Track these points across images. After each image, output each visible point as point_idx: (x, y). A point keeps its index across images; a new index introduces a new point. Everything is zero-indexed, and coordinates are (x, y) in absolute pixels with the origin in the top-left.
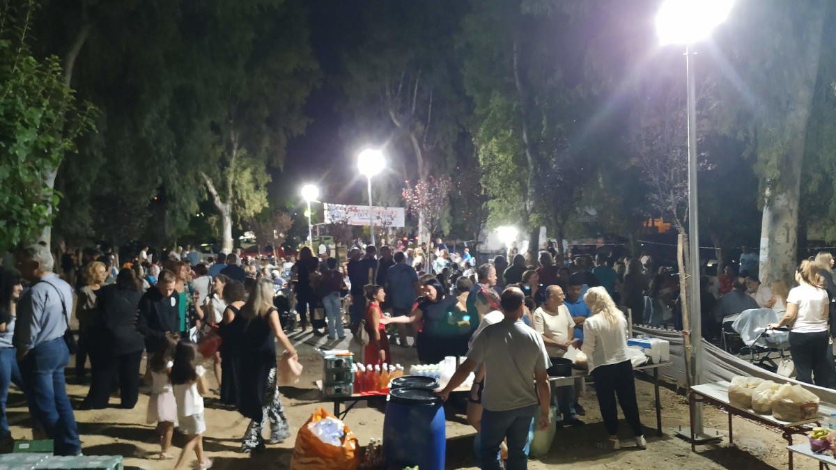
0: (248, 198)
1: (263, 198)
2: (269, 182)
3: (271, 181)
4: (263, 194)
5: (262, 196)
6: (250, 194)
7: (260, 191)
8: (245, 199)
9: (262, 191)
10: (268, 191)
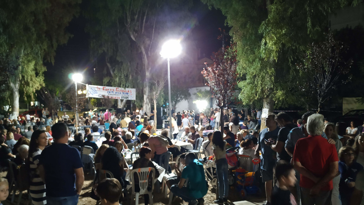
0: (31, 80)
1: (41, 81)
2: (45, 71)
3: (46, 70)
4: (41, 78)
5: (40, 80)
6: (33, 78)
7: (39, 76)
8: (29, 81)
9: (41, 76)
10: (44, 77)
